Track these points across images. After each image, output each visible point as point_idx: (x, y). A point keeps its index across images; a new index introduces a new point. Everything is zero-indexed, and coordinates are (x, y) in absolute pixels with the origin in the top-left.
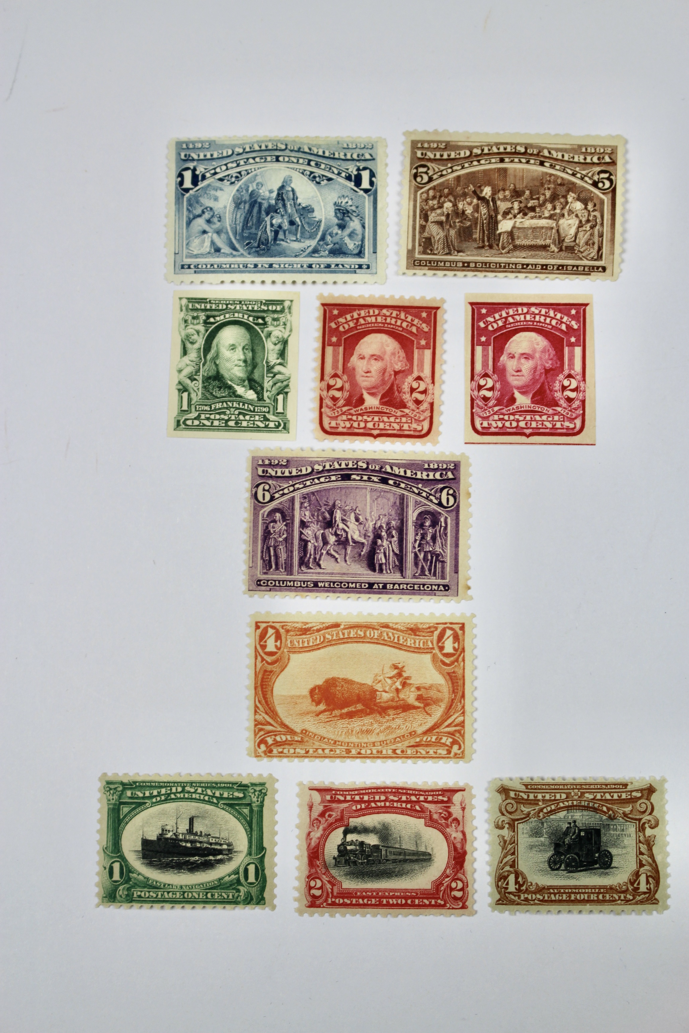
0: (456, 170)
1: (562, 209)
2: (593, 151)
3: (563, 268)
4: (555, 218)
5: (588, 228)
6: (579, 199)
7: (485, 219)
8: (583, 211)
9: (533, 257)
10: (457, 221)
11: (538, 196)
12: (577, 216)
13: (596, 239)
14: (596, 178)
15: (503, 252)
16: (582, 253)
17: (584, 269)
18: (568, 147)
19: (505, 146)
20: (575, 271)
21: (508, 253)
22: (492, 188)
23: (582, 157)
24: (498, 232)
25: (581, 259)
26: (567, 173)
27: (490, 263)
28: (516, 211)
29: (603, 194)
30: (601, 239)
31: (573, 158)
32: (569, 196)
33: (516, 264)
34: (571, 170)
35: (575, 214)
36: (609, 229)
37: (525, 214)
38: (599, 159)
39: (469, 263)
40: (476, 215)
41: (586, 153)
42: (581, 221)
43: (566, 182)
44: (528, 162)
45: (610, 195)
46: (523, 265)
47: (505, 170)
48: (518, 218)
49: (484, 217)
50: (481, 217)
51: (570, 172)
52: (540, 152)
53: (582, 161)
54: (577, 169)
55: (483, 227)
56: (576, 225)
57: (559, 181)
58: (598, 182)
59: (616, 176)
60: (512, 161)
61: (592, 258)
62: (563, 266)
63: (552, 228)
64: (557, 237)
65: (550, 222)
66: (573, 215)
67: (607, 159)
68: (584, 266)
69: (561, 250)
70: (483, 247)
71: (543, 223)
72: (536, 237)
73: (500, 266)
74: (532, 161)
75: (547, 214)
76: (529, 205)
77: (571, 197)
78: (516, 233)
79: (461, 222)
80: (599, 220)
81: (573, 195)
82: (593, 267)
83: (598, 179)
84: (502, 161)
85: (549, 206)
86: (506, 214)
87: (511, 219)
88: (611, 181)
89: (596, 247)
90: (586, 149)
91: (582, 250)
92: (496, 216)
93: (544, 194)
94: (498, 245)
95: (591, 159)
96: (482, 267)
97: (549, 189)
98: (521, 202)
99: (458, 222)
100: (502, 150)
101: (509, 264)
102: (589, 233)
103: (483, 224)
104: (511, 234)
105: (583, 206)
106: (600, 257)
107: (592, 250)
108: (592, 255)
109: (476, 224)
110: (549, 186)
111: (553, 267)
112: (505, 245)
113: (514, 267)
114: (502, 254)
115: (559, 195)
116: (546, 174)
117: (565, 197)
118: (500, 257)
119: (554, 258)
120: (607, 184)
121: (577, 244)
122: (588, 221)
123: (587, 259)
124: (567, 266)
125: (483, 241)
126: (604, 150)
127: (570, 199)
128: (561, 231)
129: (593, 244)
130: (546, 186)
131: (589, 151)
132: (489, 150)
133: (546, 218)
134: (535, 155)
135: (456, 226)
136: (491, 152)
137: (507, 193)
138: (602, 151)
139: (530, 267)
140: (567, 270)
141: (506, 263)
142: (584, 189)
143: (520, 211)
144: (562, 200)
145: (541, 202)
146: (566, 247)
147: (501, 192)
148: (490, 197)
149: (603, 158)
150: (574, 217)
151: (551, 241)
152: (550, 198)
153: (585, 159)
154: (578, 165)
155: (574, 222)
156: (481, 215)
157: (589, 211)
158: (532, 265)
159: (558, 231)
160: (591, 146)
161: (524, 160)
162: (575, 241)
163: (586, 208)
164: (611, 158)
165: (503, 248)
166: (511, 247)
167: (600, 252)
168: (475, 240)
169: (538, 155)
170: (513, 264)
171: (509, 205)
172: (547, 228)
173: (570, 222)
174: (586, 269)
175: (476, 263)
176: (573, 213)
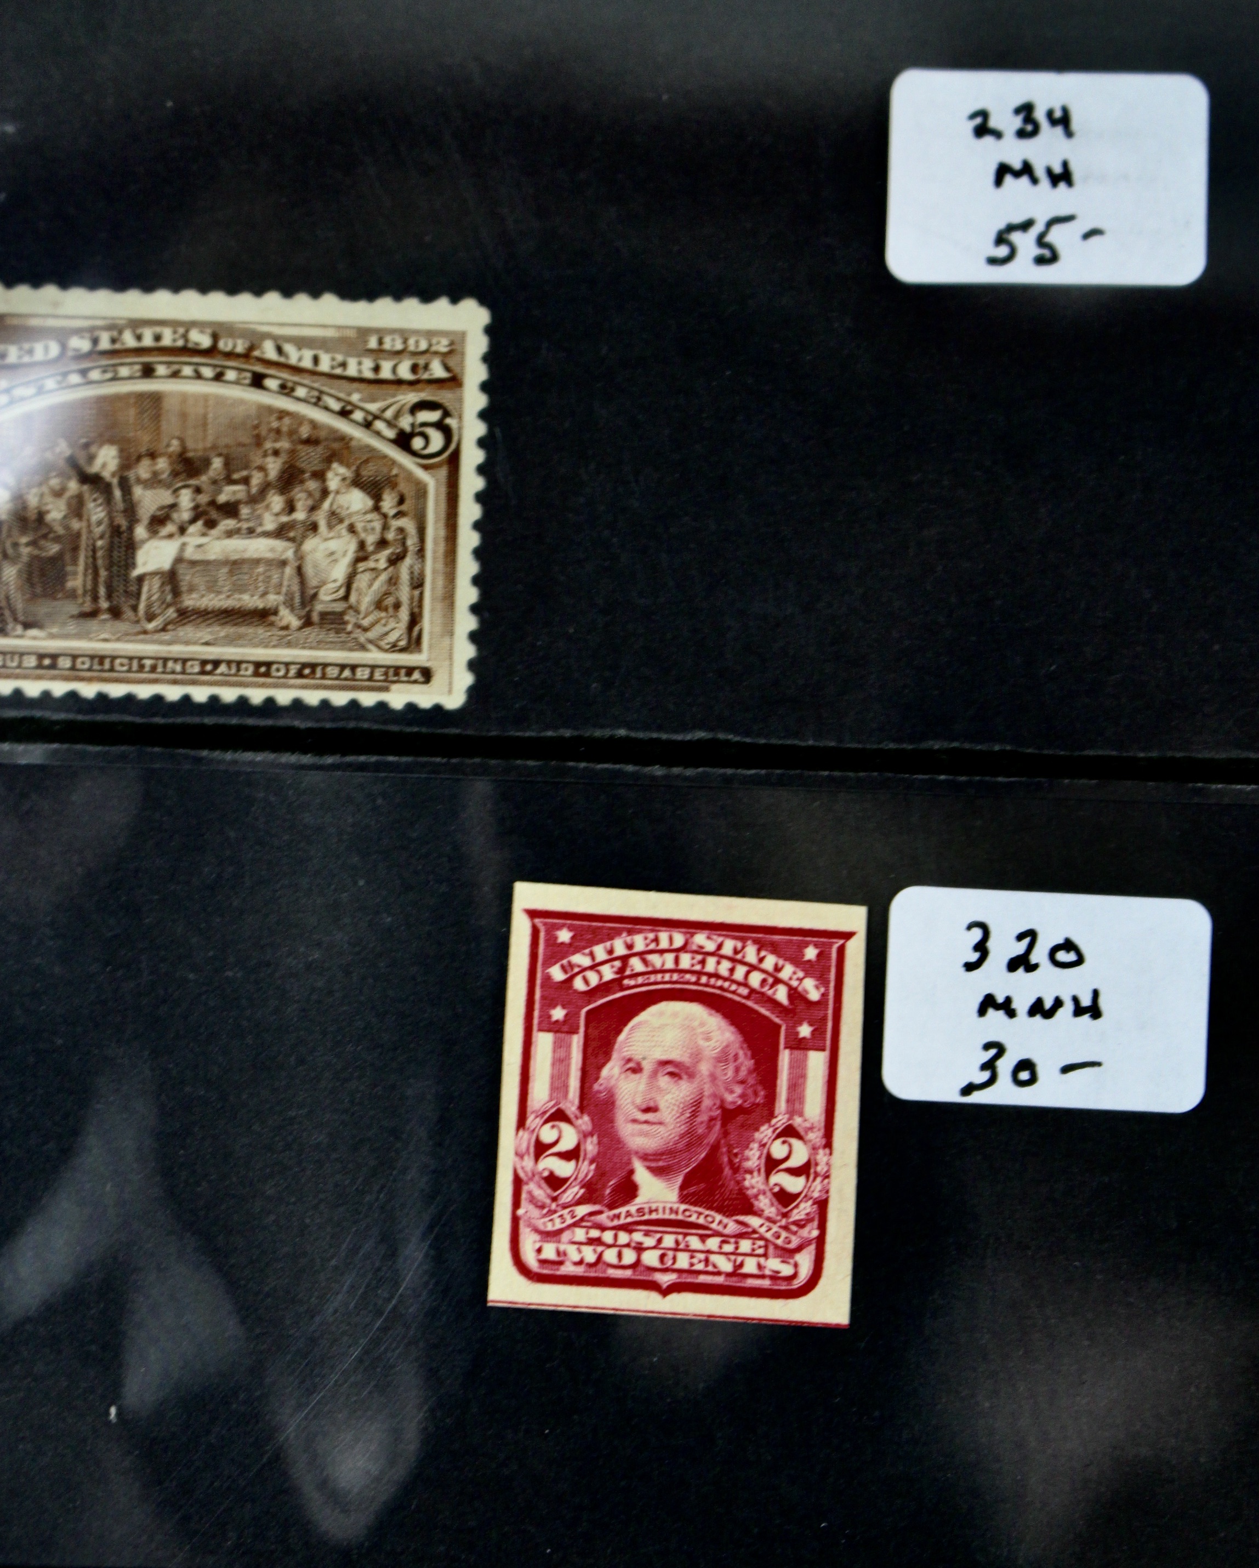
0: (23, 399)
1: (313, 509)
2: (399, 346)
3: (313, 672)
4: (292, 534)
5: (382, 564)
6: (357, 482)
7: (101, 537)
8: (369, 517)
9: (230, 641)
10: (24, 540)
11: (244, 473)
12: (352, 529)
13: (404, 593)
14: (405, 423)
15: (151, 626)
16: (366, 630)
17: (372, 674)
18: (330, 333)
19: (158, 329)
20: (346, 679)
21: (164, 629)
22: (121, 451)
23: (368, 364)
24: (136, 573)
25: (363, 648)
26: (326, 408)
27: (113, 658)
28: (186, 516)
29: (426, 468)
30: (417, 593)
31: (344, 365)
32: (330, 475)
33: (185, 661)
34: (339, 399)
35: (346, 523)
36: (440, 566)
37: (211, 524)
38: (414, 368)
39: (54, 657)
40: (76, 525)
41: (379, 353)
42: (362, 545)
43: (323, 434)
44: (219, 377)
45: (443, 472)
46: (204, 663)
47: (156, 399)
48: (192, 535)
49: (98, 530)
50: (90, 532)
51: (336, 406)
52: (251, 348)
53: (369, 374)
54: (355, 398)
55: (94, 558)
56: (350, 556)
57: (305, 432)
58: (412, 435)
59: (460, 417)
60: (175, 375)
61: (394, 645)
62: (313, 666)
63: (284, 563)
64: (296, 588)
65: (279, 544)
66: (342, 528)
67: (437, 370)
68: (373, 667)
69: (308, 622)
70: (93, 614)
71: (259, 547)
72: (239, 588)
73: (141, 667)
74: (231, 375)
75: (270, 524)
76: (222, 499)
77: (336, 475)
78: (186, 577)
79: (33, 543)
80: (412, 542)
81: (342, 470)
82: (397, 669)
83: (413, 425)
84: (148, 372)
85: (276, 501)
86: (157, 522)
87: (170, 536)
88: (447, 432)
89: (404, 614)
90: (380, 342)
91: (365, 623)
92: (131, 529)
93: (261, 468)
94: (135, 608)
95: (394, 370)
96: (90, 670)
97: (276, 453)
98: (198, 490)
99: (28, 544)
100: (148, 341)
101: (165, 660)
102: (384, 577)
103: (94, 551)
104: (171, 578)
105: (370, 503)
106: (414, 643)
107: (392, 624)
108: (392, 637)
109: (75, 549)
110: (278, 445)
111: (288, 671)
112: (156, 609)
113: (178, 668)
114: (145, 632)
115: (302, 472)
116: (270, 410)
117: (320, 475)
118: (142, 641)
119: (289, 645)
120: (437, 442)
121: (350, 607)
122: (382, 543)
123: (380, 648)
124: (325, 665)
125: (95, 598)
126: (430, 345)
127: (333, 482)
128: (309, 571)
129: (397, 606)
130: (268, 445)
131: (387, 345)
132: (113, 341)
133: (266, 534)
134: (238, 356)
135: (19, 556)
136: (118, 346)
137: (162, 464)
138: (423, 346)
139: (223, 668)
140: (324, 677)
141: (157, 659)
142: (373, 455)
143: (198, 514)
144: (312, 485)
145: (254, 490)
146: (323, 615)
147: (146, 462)
148: (113, 475)
149: (426, 367)
150: (344, 532)
151: (281, 598)
152: (280, 478)
153: (377, 369)
154: (356, 385)
155: (345, 547)
156: (89, 526)
157: (385, 516)
158: (229, 663)
159: (299, 570)
160: (393, 331)
161: (208, 372)
162: (346, 598)
163: (377, 508)
164: (447, 368)
165: (150, 617)
166: (171, 613)
167: (416, 629)
168: (72, 595)
169: (246, 356)
170: (176, 660)
171: (165, 497)
172: (269, 562)
173: (333, 545)
174: (378, 675)
175: (74, 657)
176: (341, 521)
